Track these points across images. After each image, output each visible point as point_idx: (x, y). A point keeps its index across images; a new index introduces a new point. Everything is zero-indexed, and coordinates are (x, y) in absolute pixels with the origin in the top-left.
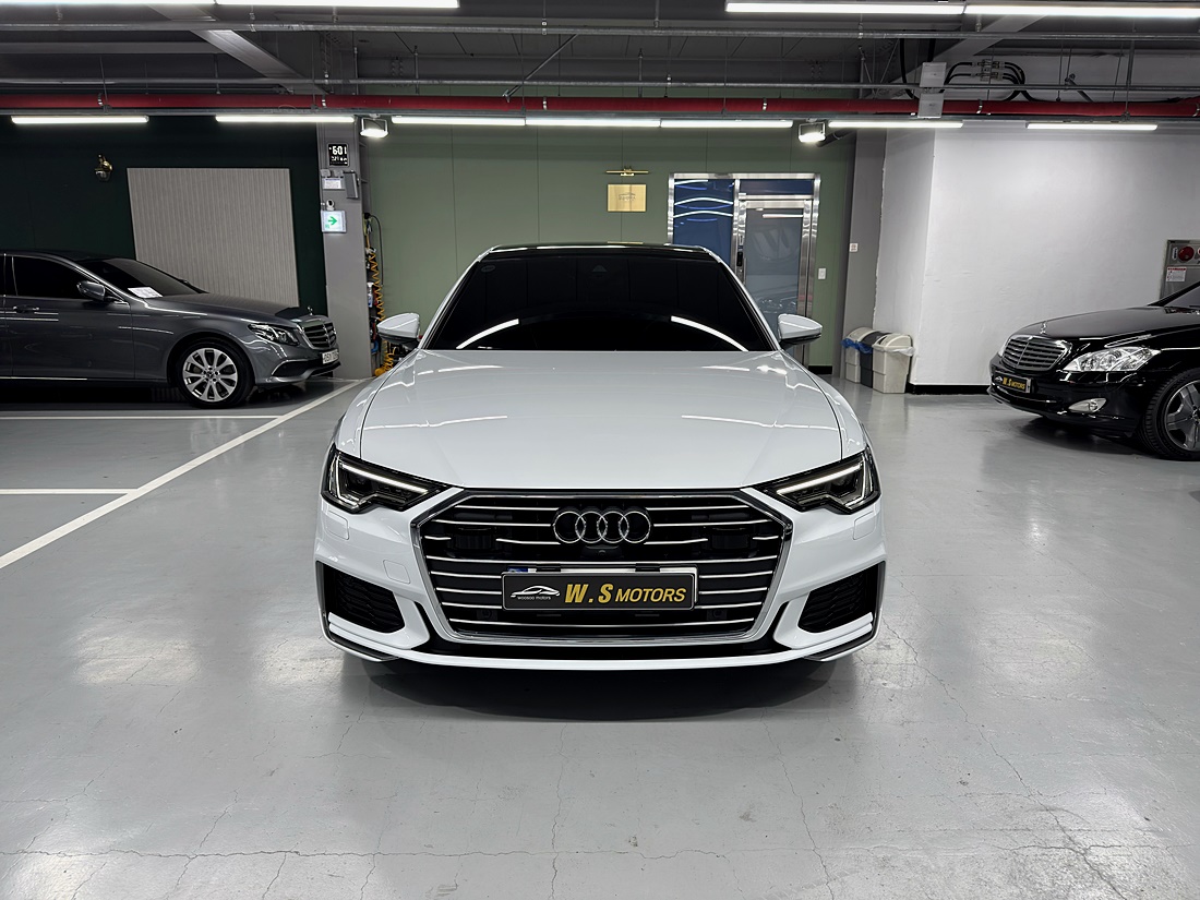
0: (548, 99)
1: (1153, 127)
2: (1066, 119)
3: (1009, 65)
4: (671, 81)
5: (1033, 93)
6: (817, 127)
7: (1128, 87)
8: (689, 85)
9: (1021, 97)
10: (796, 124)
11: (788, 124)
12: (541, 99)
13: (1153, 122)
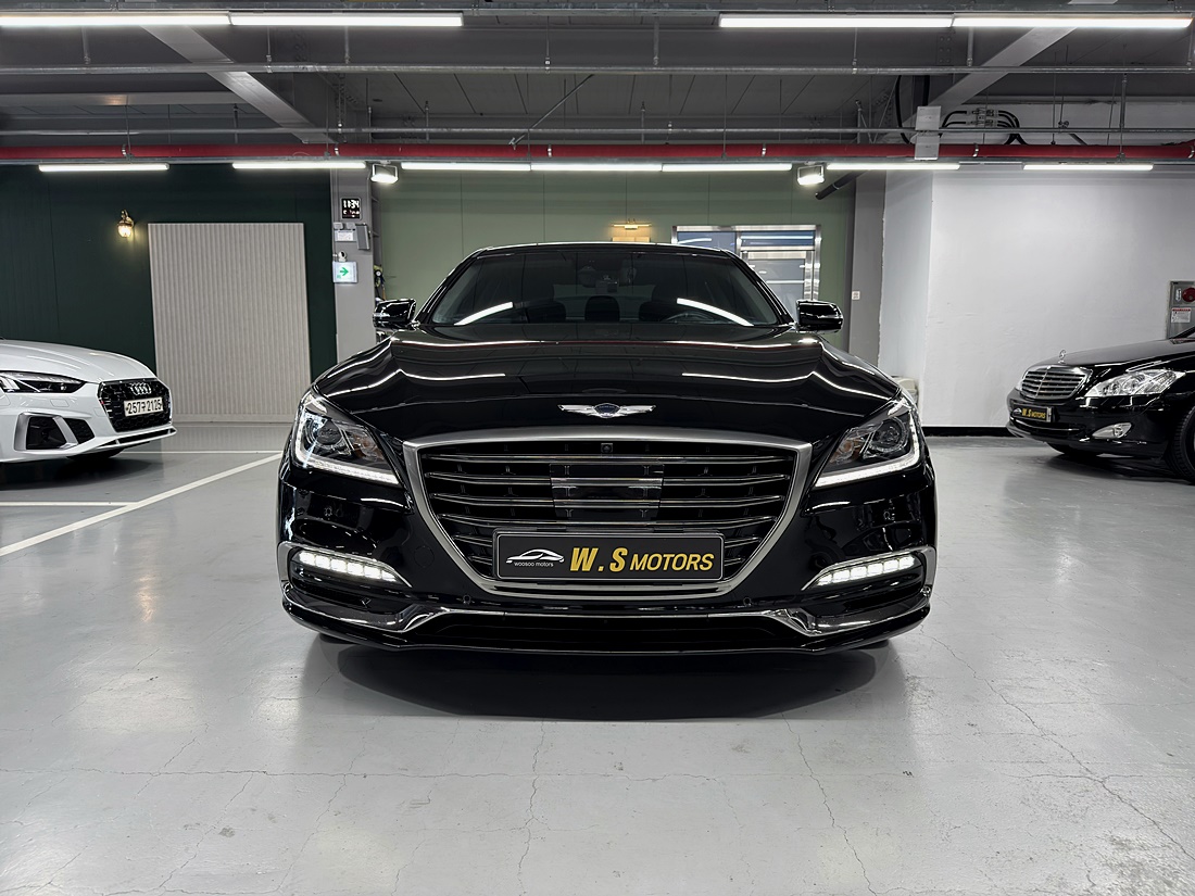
0: (553, 147)
1: (1148, 167)
2: (1062, 161)
3: (1002, 113)
4: (672, 127)
5: (1030, 138)
6: (816, 169)
7: (1122, 130)
8: (690, 131)
9: (1015, 142)
10: (794, 166)
11: (787, 167)
12: (546, 147)
13: (1149, 163)
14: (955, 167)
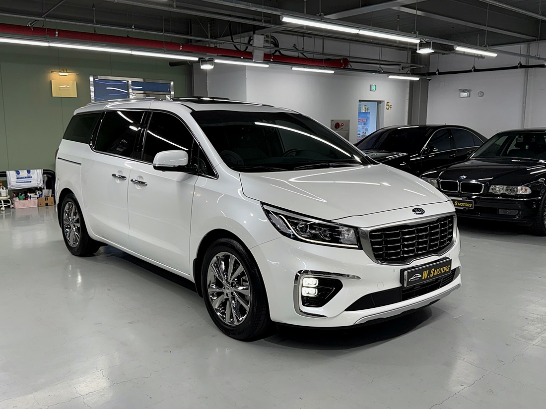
0: (59, 31)
1: (333, 72)
2: (305, 66)
3: (273, 37)
4: (135, 28)
5: (283, 52)
6: (210, 61)
7: (323, 54)
8: (145, 32)
9: (277, 53)
10: (199, 59)
11: (197, 59)
12: (54, 30)
13: (333, 70)
14: (267, 66)
